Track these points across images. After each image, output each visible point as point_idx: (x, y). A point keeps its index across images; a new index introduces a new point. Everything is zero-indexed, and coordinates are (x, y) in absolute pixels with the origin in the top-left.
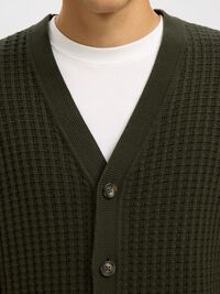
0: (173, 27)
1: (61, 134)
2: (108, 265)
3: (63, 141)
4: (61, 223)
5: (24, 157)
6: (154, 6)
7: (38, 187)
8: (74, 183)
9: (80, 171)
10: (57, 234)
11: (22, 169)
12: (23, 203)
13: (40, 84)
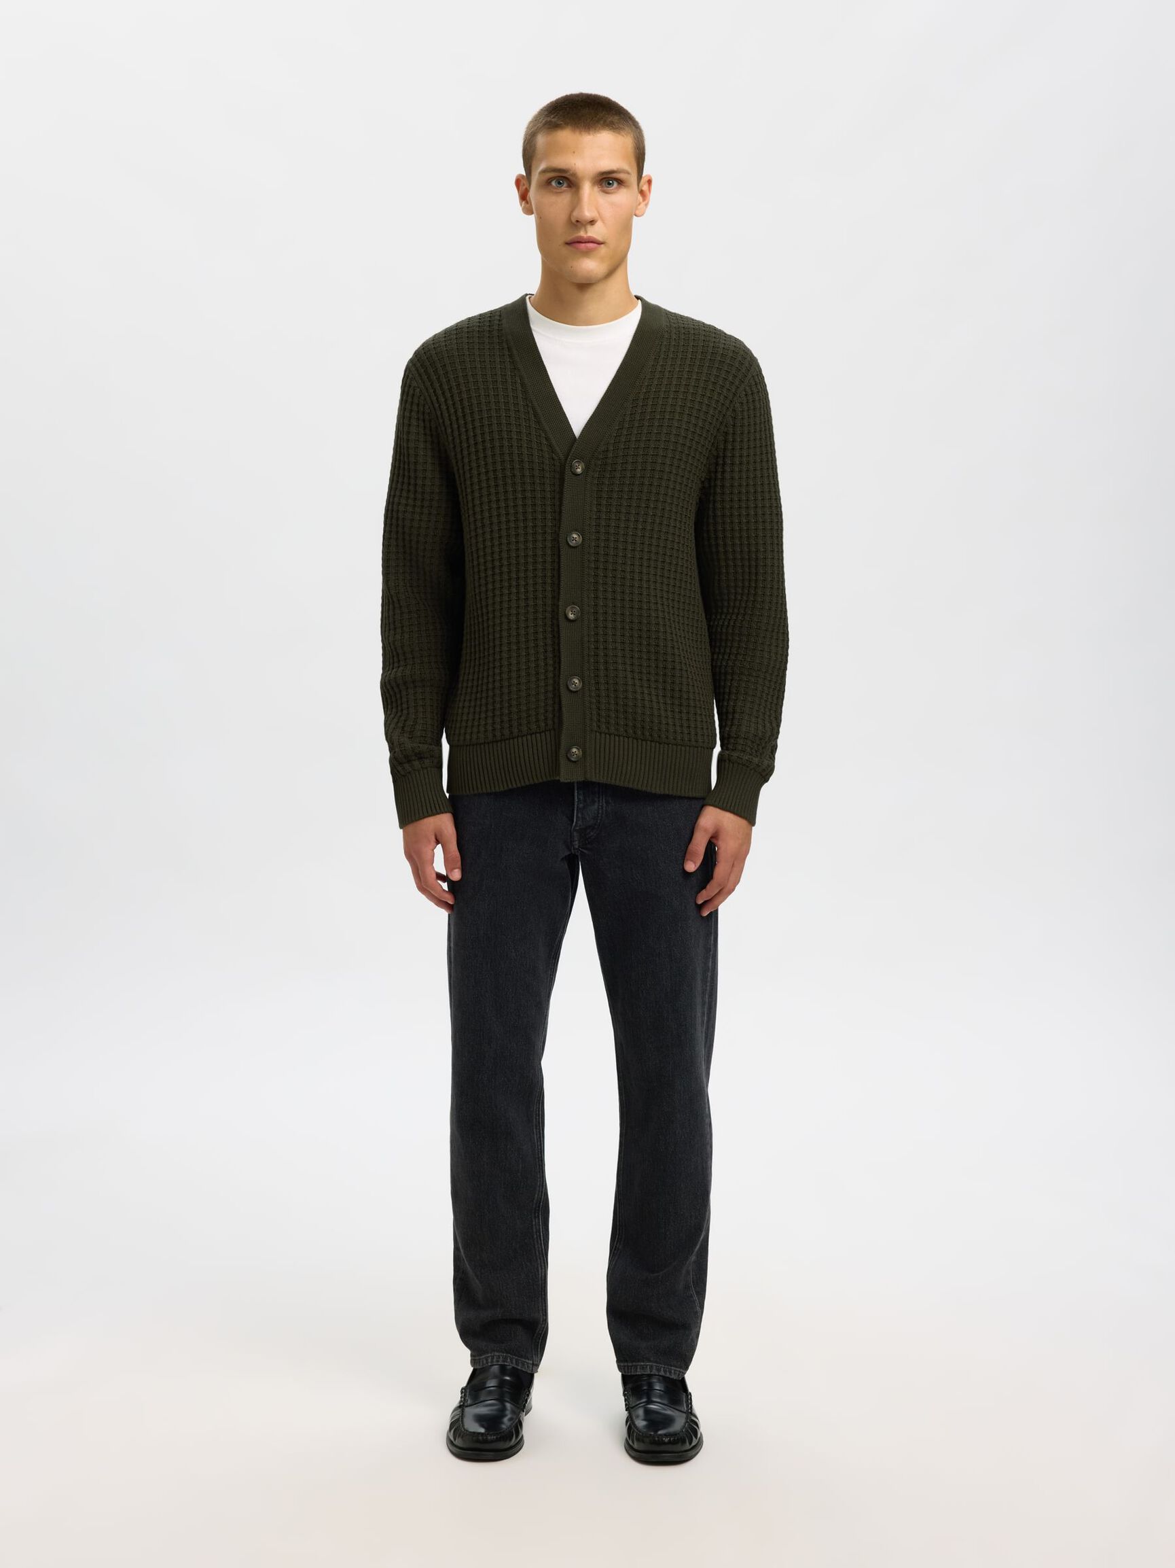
0: (650, 312)
1: (534, 409)
2: (575, 536)
3: (536, 415)
4: (529, 495)
5: (495, 427)
6: (634, 293)
7: (507, 458)
8: (543, 457)
9: (550, 446)
10: (524, 505)
11: (492, 440)
12: (491, 475)
13: (515, 352)
